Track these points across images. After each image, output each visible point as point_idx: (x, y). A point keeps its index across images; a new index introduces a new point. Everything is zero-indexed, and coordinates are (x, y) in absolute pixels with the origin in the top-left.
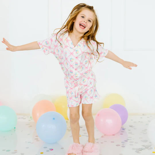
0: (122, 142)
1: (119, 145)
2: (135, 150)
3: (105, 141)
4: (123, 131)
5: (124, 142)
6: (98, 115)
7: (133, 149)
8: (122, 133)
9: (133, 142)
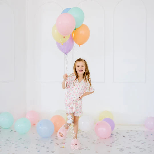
0: (111, 144)
1: (109, 146)
2: (119, 150)
3: (99, 142)
4: (112, 136)
5: (112, 144)
6: (97, 124)
7: (118, 149)
8: (111, 137)
9: (117, 144)
